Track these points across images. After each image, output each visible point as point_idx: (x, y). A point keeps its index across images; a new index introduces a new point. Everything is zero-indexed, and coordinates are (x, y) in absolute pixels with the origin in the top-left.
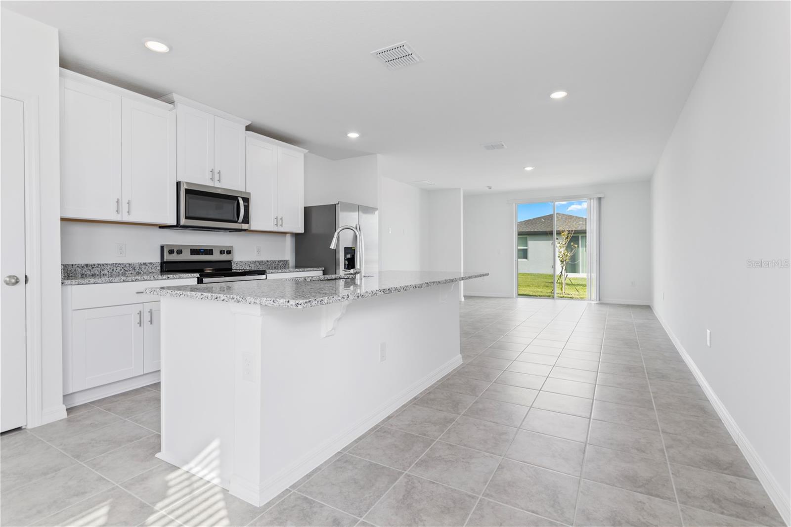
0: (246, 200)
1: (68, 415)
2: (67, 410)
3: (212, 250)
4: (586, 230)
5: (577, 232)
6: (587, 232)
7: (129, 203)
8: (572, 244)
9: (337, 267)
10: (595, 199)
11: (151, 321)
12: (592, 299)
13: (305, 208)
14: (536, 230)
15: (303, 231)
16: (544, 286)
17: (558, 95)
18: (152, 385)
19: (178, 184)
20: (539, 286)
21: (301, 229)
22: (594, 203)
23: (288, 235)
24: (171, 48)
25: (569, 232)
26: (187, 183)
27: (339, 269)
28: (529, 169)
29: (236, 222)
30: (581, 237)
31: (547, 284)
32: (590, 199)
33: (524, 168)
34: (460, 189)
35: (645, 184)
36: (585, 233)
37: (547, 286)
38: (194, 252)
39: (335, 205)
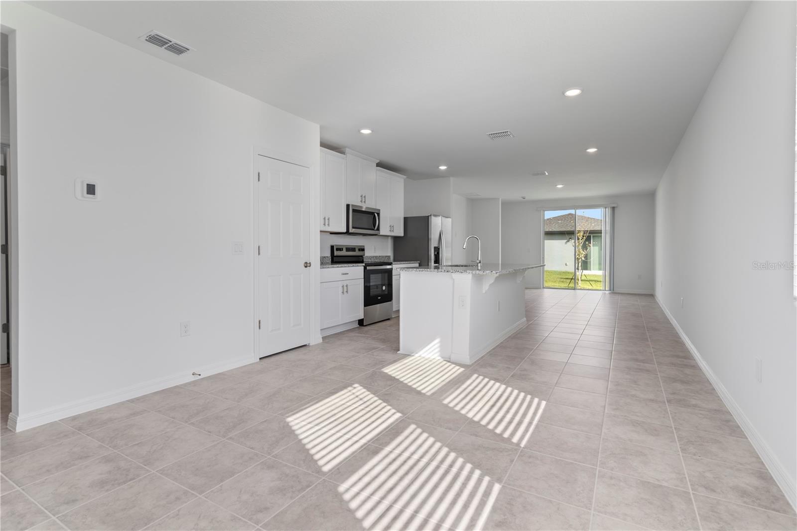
0: (378, 214)
1: (323, 341)
2: (323, 338)
3: (355, 248)
4: (601, 230)
5: (592, 232)
6: (603, 232)
7: (328, 219)
8: (587, 243)
9: (429, 261)
10: (609, 208)
11: (347, 292)
12: (607, 289)
13: (405, 218)
14: (550, 230)
15: (402, 235)
16: (560, 281)
17: (592, 150)
18: (348, 330)
19: (348, 206)
20: (555, 281)
21: (400, 233)
22: (608, 211)
23: (390, 238)
24: (372, 131)
25: (585, 232)
26: (352, 205)
27: (431, 262)
28: (560, 186)
29: (373, 230)
30: (593, 236)
31: (562, 280)
32: (606, 208)
33: (557, 185)
34: (499, 199)
35: (651, 196)
36: (601, 233)
37: (563, 282)
38: (348, 249)
39: (428, 216)
